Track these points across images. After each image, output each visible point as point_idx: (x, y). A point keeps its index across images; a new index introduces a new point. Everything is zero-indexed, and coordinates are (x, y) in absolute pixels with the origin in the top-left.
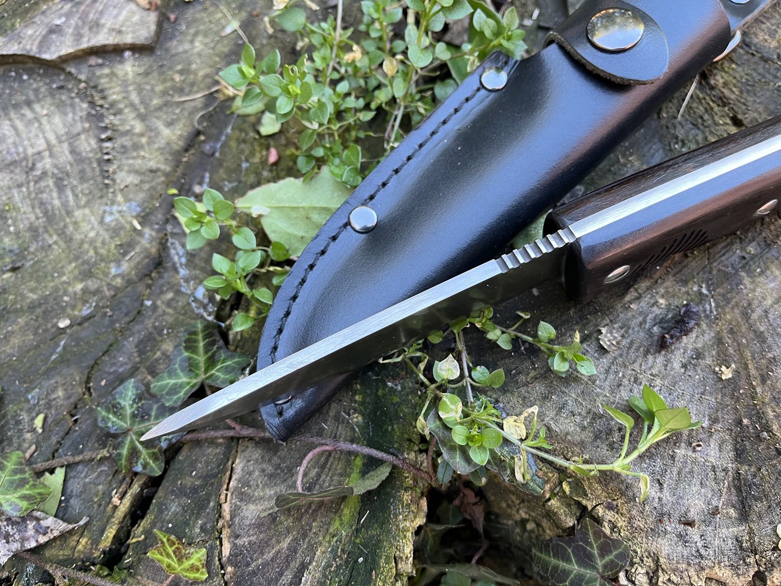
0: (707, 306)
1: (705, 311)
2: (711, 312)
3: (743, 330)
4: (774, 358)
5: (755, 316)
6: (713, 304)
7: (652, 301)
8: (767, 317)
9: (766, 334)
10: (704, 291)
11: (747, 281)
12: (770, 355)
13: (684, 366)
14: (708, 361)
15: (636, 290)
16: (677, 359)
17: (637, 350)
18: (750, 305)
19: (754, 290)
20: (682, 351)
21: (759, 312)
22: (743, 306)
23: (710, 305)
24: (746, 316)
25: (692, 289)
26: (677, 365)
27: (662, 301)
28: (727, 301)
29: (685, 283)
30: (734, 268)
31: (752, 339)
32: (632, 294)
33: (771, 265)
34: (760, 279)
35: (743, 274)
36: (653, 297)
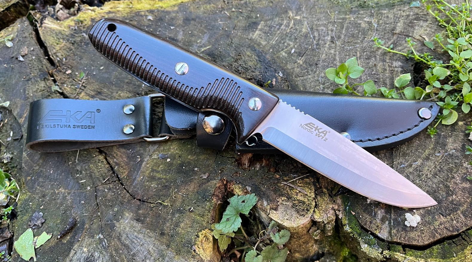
1: (103, 246)
2: (105, 245)
3: (120, 247)
4: (134, 254)
5: (123, 239)
6: (106, 241)
7: (82, 252)
8: (128, 237)
9: (129, 244)
10: (102, 237)
11: (117, 225)
12: (132, 253)
15: (74, 250)
18: (120, 234)
19: (120, 227)
21: (124, 236)
22: (117, 236)
23: (105, 242)
24: (119, 239)
25: (96, 238)
27: (85, 250)
28: (111, 237)
29: (93, 237)
30: (111, 221)
31: (124, 249)
32: (72, 252)
33: (124, 212)
34: (121, 221)
35: (115, 222)
36: (81, 249)
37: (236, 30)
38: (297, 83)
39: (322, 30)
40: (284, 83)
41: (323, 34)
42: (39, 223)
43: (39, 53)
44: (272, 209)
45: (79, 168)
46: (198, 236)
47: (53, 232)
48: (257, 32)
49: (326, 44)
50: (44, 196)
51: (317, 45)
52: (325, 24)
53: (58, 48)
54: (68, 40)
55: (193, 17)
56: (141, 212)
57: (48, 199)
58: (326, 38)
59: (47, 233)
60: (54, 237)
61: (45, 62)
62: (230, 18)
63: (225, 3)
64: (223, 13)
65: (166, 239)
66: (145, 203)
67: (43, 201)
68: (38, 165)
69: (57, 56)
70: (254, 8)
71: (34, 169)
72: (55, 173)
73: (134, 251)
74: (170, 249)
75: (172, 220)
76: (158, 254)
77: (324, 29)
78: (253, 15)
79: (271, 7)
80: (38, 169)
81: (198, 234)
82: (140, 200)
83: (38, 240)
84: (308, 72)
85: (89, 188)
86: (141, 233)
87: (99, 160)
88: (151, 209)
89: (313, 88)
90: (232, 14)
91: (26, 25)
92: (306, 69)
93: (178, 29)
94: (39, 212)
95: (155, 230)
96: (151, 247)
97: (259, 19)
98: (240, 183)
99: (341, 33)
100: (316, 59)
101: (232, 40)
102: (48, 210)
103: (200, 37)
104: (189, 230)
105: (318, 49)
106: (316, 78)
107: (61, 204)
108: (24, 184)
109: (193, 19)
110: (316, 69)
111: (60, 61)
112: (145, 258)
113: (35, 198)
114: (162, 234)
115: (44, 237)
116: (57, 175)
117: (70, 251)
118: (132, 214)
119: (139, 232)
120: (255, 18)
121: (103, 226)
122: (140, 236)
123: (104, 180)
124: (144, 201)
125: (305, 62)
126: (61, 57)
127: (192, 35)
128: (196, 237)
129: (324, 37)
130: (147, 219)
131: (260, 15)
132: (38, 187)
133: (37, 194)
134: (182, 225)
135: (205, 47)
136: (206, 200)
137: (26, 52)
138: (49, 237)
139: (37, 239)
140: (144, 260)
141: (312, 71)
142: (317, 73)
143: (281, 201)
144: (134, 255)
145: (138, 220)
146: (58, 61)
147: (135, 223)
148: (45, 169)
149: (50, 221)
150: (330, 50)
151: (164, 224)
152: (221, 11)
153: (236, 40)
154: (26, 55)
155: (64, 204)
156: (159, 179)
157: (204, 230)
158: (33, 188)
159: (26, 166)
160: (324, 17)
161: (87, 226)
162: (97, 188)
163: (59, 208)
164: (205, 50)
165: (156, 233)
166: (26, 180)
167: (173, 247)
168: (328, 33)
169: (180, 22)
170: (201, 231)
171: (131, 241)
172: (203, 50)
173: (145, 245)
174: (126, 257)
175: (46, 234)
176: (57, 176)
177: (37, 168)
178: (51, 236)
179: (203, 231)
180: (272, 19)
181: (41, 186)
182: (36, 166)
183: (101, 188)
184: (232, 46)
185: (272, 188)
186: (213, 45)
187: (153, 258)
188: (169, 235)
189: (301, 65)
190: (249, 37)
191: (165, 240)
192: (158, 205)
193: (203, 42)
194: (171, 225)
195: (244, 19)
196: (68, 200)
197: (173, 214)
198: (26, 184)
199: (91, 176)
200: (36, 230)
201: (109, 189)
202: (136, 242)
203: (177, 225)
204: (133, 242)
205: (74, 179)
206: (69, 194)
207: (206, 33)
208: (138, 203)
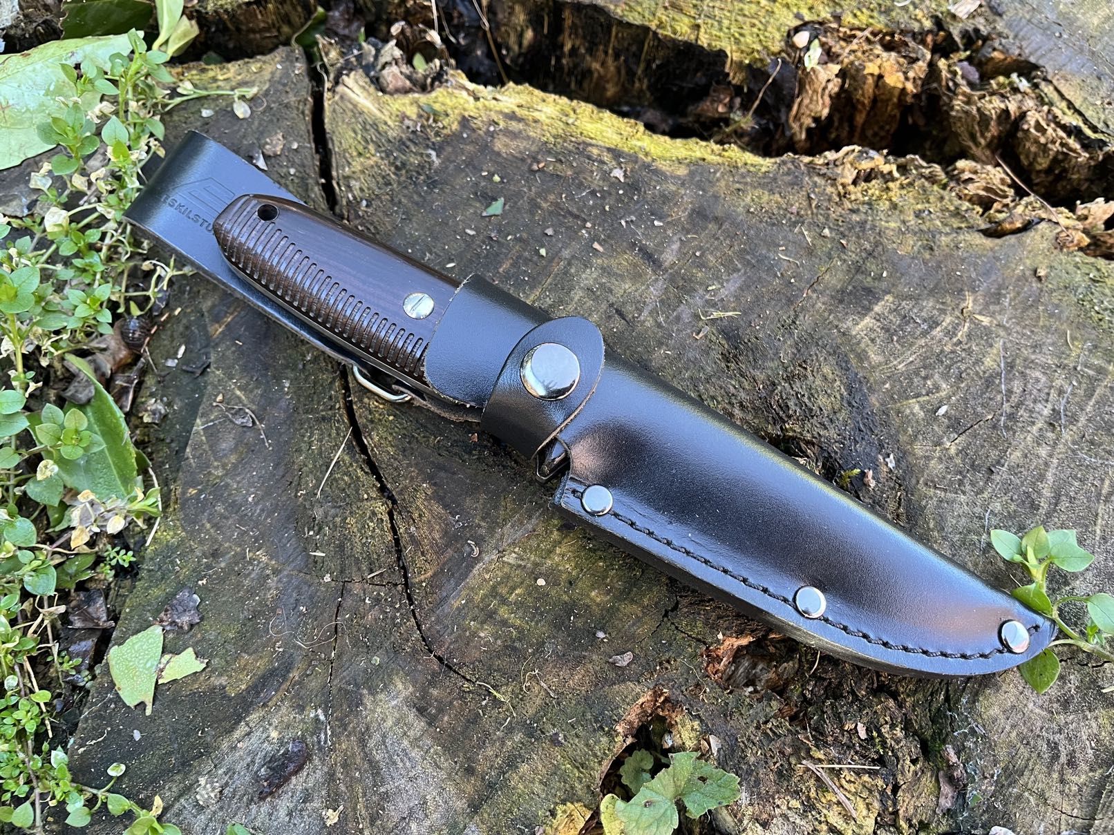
0: (323, 736)
1: (319, 742)
2: (326, 742)
3: (358, 761)
4: (386, 793)
5: (371, 744)
6: (329, 733)
7: (264, 736)
8: (384, 742)
9: (382, 765)
10: (322, 718)
11: (368, 700)
12: (382, 790)
13: (290, 814)
14: (316, 804)
15: (248, 725)
16: (284, 804)
17: (241, 799)
18: (368, 729)
19: (374, 711)
20: (290, 794)
21: (377, 737)
22: (360, 731)
23: (326, 734)
24: (362, 742)
25: (308, 715)
26: (282, 813)
27: (274, 734)
28: (345, 728)
29: (301, 709)
30: (356, 685)
31: (366, 771)
32: (242, 729)
33: (395, 677)
34: (382, 696)
35: (365, 692)
36: (265, 730)
37: (814, 291)
38: (924, 503)
39: (1038, 380)
40: (893, 488)
41: (1035, 392)
42: (185, 620)
43: (308, 162)
44: (757, 820)
45: (318, 513)
46: (553, 814)
47: (211, 657)
48: (868, 321)
49: (1033, 423)
50: (215, 554)
51: (1011, 417)
52: (1049, 367)
53: (357, 165)
54: (388, 154)
55: (719, 212)
56: (435, 692)
57: (223, 565)
58: (1039, 406)
59: (197, 655)
60: (210, 671)
61: (317, 192)
62: (810, 251)
63: (810, 205)
64: (796, 230)
65: (474, 786)
66: (452, 674)
67: (209, 567)
68: (224, 466)
69: (349, 187)
70: (880, 248)
71: (210, 473)
72: (256, 504)
73: (389, 787)
74: (477, 818)
75: (503, 743)
76: (442, 818)
77: (1043, 379)
78: (871, 266)
79: (925, 262)
80: (221, 478)
81: (554, 808)
82: (440, 659)
83: (171, 664)
84: (961, 483)
85: (327, 578)
86: (418, 747)
87: (374, 514)
88: (462, 695)
89: (960, 533)
90: (819, 242)
91: (297, 72)
92: (961, 473)
93: (670, 233)
94: (191, 594)
95: (453, 754)
96: (431, 794)
97: (884, 285)
98: (698, 717)
99: (1082, 410)
100: (994, 454)
101: (796, 316)
102: (215, 595)
103: (717, 278)
104: (537, 787)
105: (1007, 428)
106: (978, 510)
107: (252, 592)
108: (176, 503)
109: (716, 219)
110: (986, 483)
111: (353, 205)
112: (410, 815)
113: (192, 551)
114: (470, 771)
115: (186, 664)
116: (262, 510)
117: (238, 723)
118: (411, 689)
119: (415, 742)
120: (874, 279)
121: (334, 691)
122: (415, 754)
123: (371, 571)
124: (450, 668)
125: (962, 452)
126: (357, 193)
127: (702, 265)
128: (548, 813)
129: (1035, 401)
130: (444, 716)
131: (890, 275)
132: (208, 526)
133: (201, 542)
134: (524, 768)
135: (725, 309)
136: (602, 728)
137: (278, 150)
138: (198, 666)
139: (168, 662)
140: (405, 818)
141: (973, 484)
142: (986, 495)
143: (784, 807)
144: (386, 797)
145: (421, 711)
146: (349, 202)
147: (412, 716)
148: (239, 482)
149: (211, 627)
150: (1039, 444)
151: (481, 745)
152: (794, 224)
153: (806, 321)
154: (276, 156)
155: (257, 595)
156: (504, 623)
157: (572, 803)
158: (195, 523)
159: (194, 458)
160: (1053, 344)
161: (295, 675)
162: (349, 586)
163: (241, 600)
164: (721, 319)
165: (456, 762)
166: (184, 493)
167: (486, 815)
168: (1048, 394)
169: (681, 214)
170: (564, 802)
171: (390, 757)
172: (716, 315)
173: (419, 780)
174: (364, 795)
175: (194, 656)
176: (260, 515)
177: (220, 473)
178: (204, 666)
179: (568, 804)
180: (916, 299)
181: (216, 526)
182: (217, 468)
183: (356, 588)
184: (791, 334)
185: (775, 764)
186: (745, 313)
187: (427, 823)
188: (483, 779)
189: (951, 458)
190: (843, 327)
191: (469, 789)
192: (480, 691)
193: (723, 293)
194: (497, 756)
195: (845, 267)
196: (269, 589)
197: (510, 730)
198: (183, 505)
199: (341, 547)
200: (171, 636)
201: (377, 600)
202: (401, 765)
203: (512, 763)
204: (394, 763)
205: (299, 539)
206: (276, 572)
207: (737, 270)
208: (435, 666)
